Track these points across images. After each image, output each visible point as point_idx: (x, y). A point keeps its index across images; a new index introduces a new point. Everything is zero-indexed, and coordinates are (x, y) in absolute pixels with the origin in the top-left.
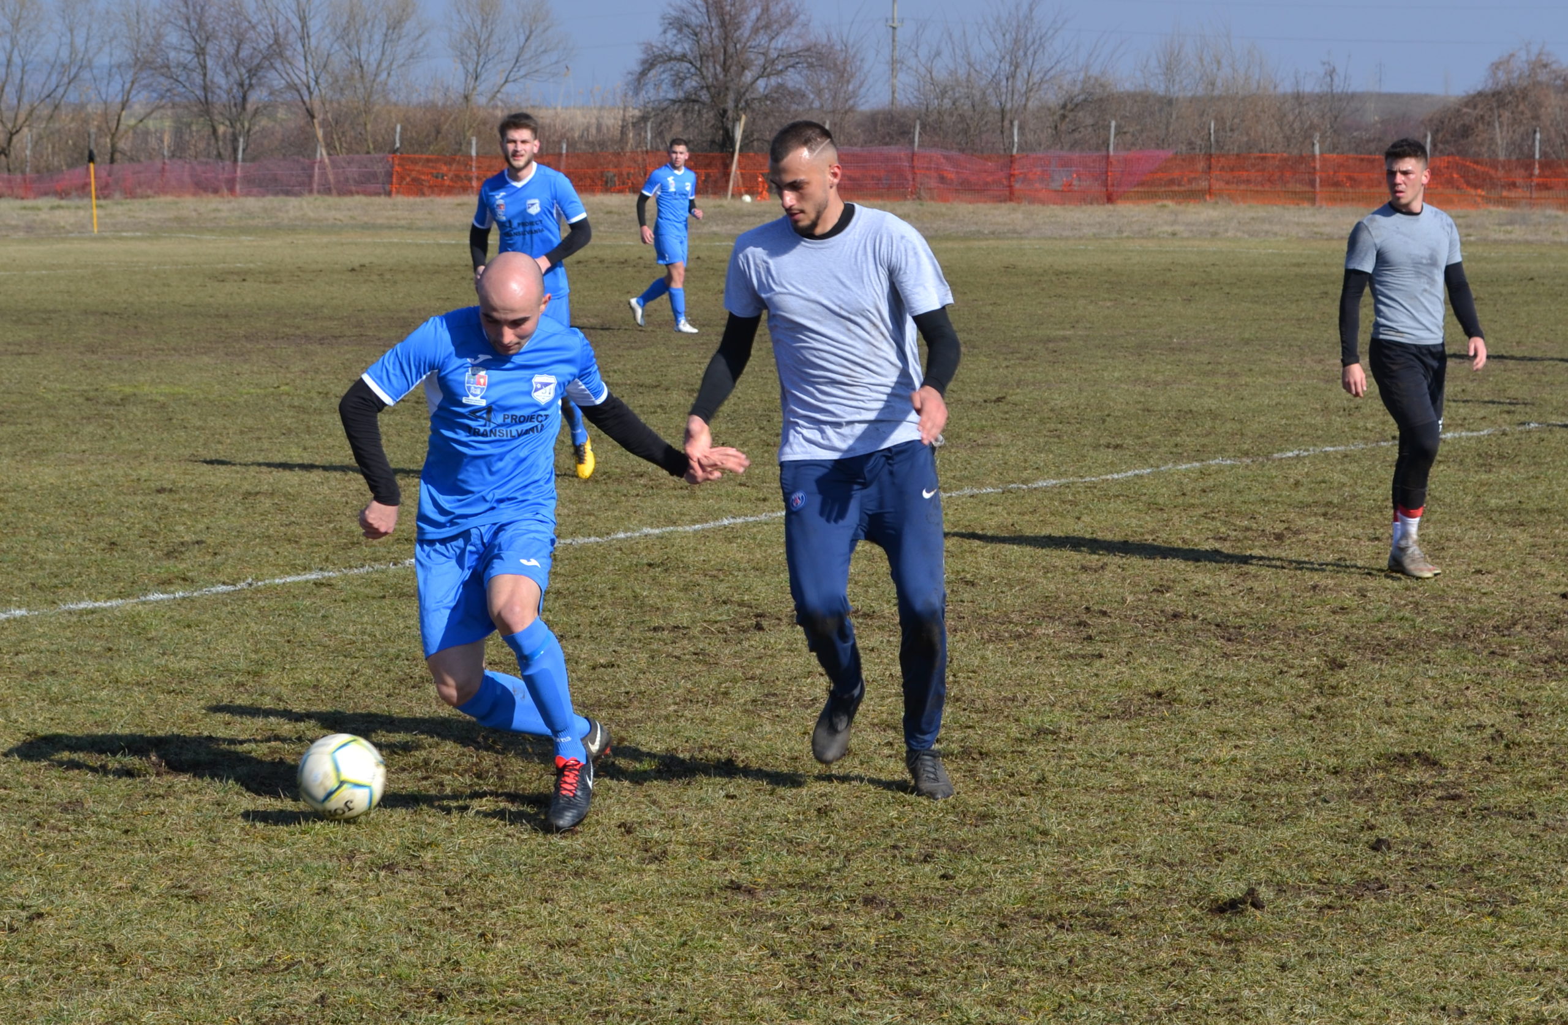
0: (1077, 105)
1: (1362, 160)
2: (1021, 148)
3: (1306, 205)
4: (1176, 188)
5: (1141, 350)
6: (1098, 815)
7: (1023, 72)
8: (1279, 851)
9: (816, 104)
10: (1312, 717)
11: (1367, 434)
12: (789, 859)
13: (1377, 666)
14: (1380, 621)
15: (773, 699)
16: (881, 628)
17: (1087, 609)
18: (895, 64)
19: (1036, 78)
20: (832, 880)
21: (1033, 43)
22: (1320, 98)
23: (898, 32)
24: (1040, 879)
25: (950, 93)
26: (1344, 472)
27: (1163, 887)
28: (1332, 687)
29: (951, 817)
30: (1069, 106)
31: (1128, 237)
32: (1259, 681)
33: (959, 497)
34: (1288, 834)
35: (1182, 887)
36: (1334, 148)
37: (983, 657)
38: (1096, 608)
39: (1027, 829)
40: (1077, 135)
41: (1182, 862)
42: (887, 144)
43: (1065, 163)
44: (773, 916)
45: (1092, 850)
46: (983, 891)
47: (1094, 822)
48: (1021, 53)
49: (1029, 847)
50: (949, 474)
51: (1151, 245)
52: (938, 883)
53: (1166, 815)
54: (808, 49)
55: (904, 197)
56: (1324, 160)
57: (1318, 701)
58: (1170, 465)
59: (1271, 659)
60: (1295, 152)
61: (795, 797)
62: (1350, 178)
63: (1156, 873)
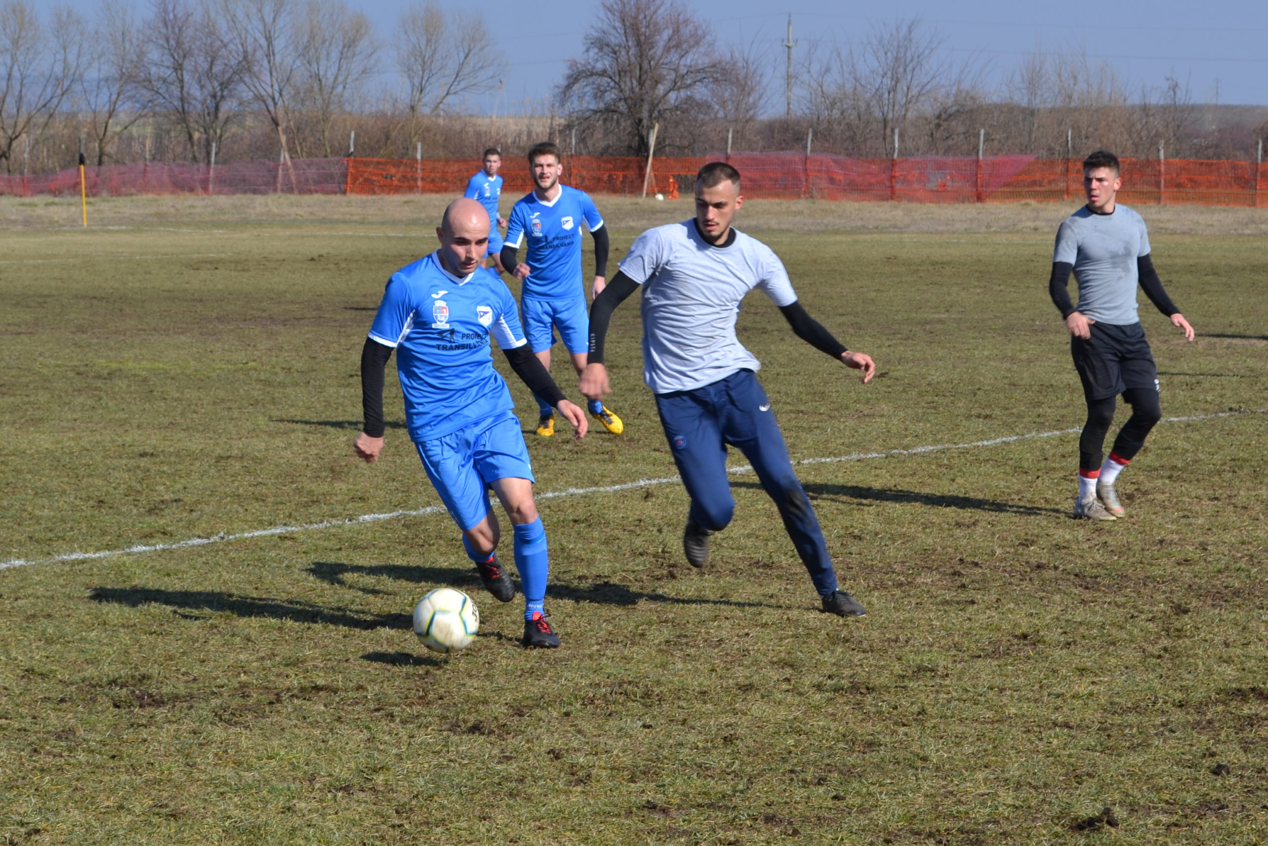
0: (950, 116)
1: (1201, 164)
2: (901, 153)
3: (1152, 204)
4: (1038, 189)
5: (1007, 331)
6: (972, 743)
7: (902, 86)
8: (1132, 775)
9: (721, 114)
10: (1160, 657)
11: (1207, 406)
12: (699, 782)
13: (1217, 611)
14: (1219, 571)
15: (684, 640)
16: (779, 577)
17: (961, 560)
18: (789, 78)
19: (914, 91)
20: (737, 800)
21: (912, 60)
22: (1164, 109)
23: (793, 51)
24: (921, 800)
25: (839, 104)
26: (1187, 439)
27: (1029, 807)
28: (1178, 630)
29: (842, 745)
30: (944, 116)
31: (995, 232)
32: (1113, 624)
33: (847, 461)
34: (1140, 760)
35: (1046, 807)
36: (1177, 153)
37: (869, 603)
38: (969, 559)
39: (909, 756)
40: (950, 142)
41: (1046, 785)
42: (783, 149)
43: (940, 166)
44: (685, 832)
45: (966, 774)
46: (870, 811)
47: (968, 749)
48: (901, 69)
49: (910, 772)
50: (839, 441)
51: (1016, 238)
52: (830, 804)
53: (1032, 743)
54: (714, 66)
55: (798, 196)
56: (1167, 164)
57: (1165, 642)
58: (1034, 433)
59: (1123, 605)
60: (1143, 157)
61: (703, 727)
62: (1191, 180)
63: (1023, 795)
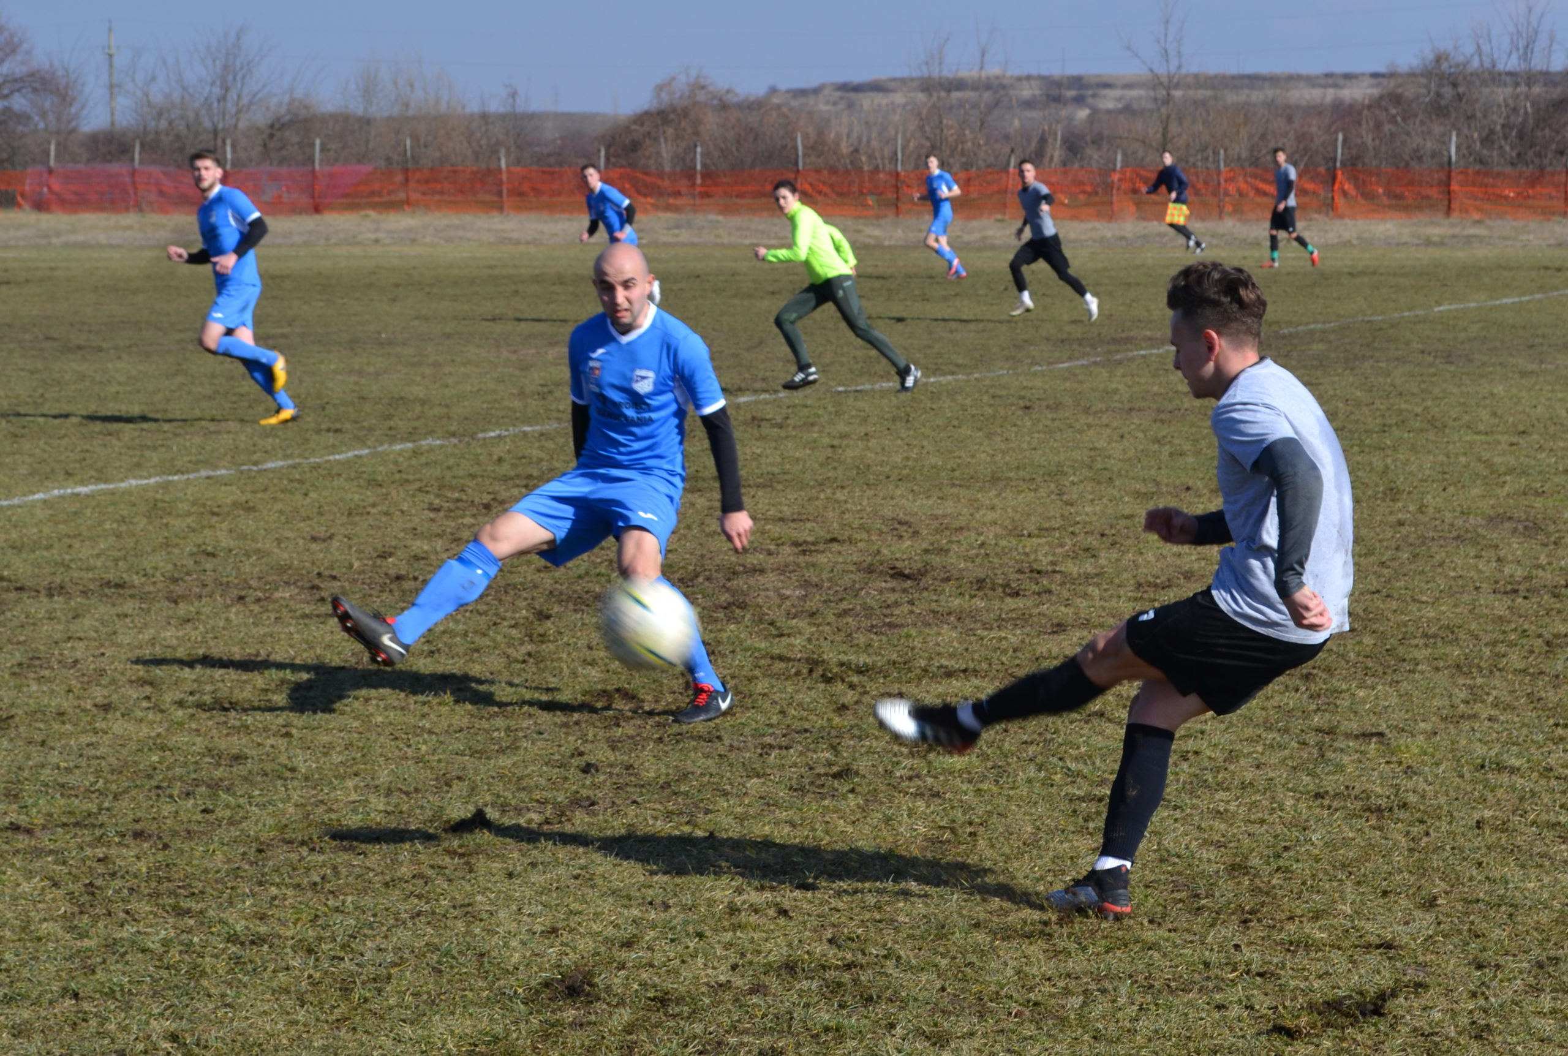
0: (283, 125)
1: (544, 172)
2: (233, 165)
3: (495, 213)
4: (376, 199)
5: (353, 344)
6: (340, 753)
7: (233, 95)
8: (502, 777)
9: (41, 125)
10: (524, 662)
11: (560, 415)
12: (62, 802)
13: (579, 616)
14: (580, 577)
15: (37, 662)
16: (132, 596)
17: (319, 574)
18: (113, 88)
19: (245, 100)
20: (103, 818)
21: (242, 68)
22: (503, 117)
23: (116, 60)
24: (291, 810)
25: (166, 115)
26: (542, 448)
27: (401, 812)
28: (541, 635)
29: (208, 759)
30: (277, 126)
31: (336, 244)
32: (476, 632)
33: (196, 479)
34: (509, 762)
35: (418, 811)
36: (518, 162)
37: (227, 619)
38: (327, 573)
39: (277, 767)
40: (284, 152)
41: (417, 790)
42: (109, 161)
43: (274, 178)
44: (51, 852)
45: (336, 782)
46: (240, 822)
47: (336, 758)
48: (230, 78)
49: (279, 782)
50: (186, 459)
51: (357, 251)
52: (199, 817)
53: (401, 750)
54: (32, 75)
55: (127, 210)
56: (509, 172)
57: (529, 647)
58: (386, 446)
59: (485, 613)
60: (483, 166)
61: (64, 747)
62: (534, 189)
63: (394, 800)
